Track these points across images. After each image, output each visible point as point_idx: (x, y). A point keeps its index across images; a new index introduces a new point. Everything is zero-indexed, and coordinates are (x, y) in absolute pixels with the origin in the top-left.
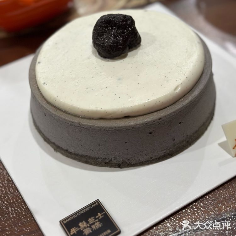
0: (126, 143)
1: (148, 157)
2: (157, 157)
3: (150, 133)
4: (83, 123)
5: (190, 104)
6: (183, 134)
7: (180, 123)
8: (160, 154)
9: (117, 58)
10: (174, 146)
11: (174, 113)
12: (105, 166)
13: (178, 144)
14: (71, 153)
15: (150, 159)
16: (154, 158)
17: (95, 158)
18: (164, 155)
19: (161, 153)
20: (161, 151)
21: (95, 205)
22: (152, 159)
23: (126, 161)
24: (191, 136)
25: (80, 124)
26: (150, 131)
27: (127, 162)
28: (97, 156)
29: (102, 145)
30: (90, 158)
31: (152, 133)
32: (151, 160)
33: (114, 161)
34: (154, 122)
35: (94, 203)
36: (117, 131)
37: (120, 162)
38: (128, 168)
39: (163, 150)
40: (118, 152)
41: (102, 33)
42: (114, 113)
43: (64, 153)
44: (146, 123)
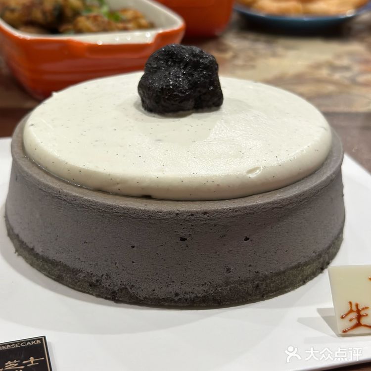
0: (133, 247)
1: (170, 289)
2: (188, 296)
3: (183, 239)
4: (65, 191)
5: (273, 208)
6: (250, 266)
7: (247, 239)
8: (196, 292)
9: (170, 114)
10: (227, 284)
11: (236, 211)
12: (88, 293)
13: (235, 282)
14: (36, 255)
15: (173, 297)
16: (181, 296)
17: (74, 269)
18: (204, 296)
19: (199, 291)
20: (199, 285)
21: (33, 343)
22: (179, 297)
23: (128, 287)
24: (266, 276)
25: (59, 192)
26: (182, 235)
27: (130, 290)
28: (77, 265)
29: (89, 242)
30: (66, 268)
31: (186, 239)
32: (176, 299)
33: (106, 283)
34: (192, 215)
35: (33, 340)
36: (120, 216)
37: (116, 288)
38: (129, 306)
39: (203, 285)
40: (116, 264)
41: (155, 69)
42: (123, 181)
43: (27, 256)
44: (177, 214)
